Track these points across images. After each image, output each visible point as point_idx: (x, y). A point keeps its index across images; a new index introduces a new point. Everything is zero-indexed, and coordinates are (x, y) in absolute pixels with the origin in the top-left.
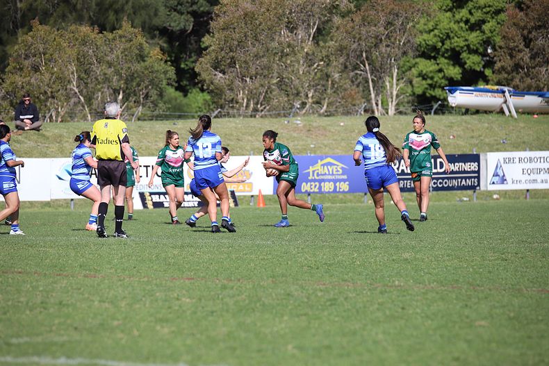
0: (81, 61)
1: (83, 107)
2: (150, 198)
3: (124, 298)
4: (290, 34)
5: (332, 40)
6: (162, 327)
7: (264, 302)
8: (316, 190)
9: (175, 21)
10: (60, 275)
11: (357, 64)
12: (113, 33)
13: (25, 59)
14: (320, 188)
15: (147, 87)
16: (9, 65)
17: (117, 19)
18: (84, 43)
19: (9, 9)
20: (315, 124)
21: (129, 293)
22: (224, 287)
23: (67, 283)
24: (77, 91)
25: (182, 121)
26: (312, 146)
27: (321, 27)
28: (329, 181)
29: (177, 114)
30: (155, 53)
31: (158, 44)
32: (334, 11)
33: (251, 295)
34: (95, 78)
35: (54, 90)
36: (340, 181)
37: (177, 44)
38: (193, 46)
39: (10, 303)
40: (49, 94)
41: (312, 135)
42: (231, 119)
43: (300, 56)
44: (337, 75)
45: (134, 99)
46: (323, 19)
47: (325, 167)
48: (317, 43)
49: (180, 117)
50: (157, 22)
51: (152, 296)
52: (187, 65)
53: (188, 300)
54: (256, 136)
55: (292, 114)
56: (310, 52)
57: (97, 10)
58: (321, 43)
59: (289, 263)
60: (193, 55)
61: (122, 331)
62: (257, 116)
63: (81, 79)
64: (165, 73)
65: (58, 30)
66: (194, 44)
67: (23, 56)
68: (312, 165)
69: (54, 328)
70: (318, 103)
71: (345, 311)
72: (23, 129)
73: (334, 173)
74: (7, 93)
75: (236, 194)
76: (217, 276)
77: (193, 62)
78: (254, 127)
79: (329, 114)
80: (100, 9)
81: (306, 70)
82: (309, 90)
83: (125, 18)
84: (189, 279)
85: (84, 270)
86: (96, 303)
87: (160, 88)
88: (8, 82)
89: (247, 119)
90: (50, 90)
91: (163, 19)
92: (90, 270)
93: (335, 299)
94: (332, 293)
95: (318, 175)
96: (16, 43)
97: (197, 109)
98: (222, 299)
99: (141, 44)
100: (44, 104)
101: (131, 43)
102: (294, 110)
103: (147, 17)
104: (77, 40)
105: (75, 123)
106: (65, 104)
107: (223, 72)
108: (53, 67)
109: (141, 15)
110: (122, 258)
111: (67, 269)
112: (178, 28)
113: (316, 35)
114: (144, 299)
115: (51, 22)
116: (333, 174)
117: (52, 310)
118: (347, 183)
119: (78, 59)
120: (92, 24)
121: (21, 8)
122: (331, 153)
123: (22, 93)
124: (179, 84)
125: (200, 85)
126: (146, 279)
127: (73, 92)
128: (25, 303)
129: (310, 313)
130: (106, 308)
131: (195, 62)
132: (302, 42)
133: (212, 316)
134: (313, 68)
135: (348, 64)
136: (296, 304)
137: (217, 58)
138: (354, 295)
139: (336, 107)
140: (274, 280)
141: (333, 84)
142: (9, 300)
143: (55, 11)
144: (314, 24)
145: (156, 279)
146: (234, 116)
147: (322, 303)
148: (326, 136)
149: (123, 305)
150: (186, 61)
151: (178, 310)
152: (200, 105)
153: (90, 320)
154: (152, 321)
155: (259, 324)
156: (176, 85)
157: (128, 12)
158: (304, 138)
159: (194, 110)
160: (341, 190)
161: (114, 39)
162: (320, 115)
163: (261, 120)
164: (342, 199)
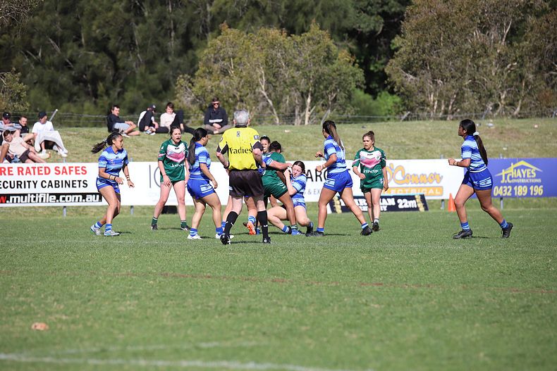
0: (270, 64)
1: (272, 110)
2: (338, 202)
3: (313, 303)
4: (482, 34)
5: (526, 40)
6: (351, 333)
7: (454, 308)
8: (509, 194)
9: (365, 23)
10: (248, 279)
11: (552, 64)
12: (301, 36)
13: (214, 62)
14: (513, 192)
15: (335, 90)
16: (198, 68)
17: (306, 22)
18: (272, 46)
19: (199, 13)
20: (507, 127)
21: (317, 299)
22: (413, 293)
23: (255, 288)
24: (265, 94)
25: (371, 124)
26: (505, 149)
27: (515, 27)
28: (523, 185)
29: (366, 117)
30: (343, 55)
31: (348, 46)
32: (528, 10)
33: (441, 301)
34: (284, 81)
35: (242, 94)
36: (534, 184)
37: (367, 45)
38: (382, 48)
39: (199, 307)
40: (238, 98)
41: (505, 137)
42: (421, 122)
43: (492, 57)
44: (531, 76)
45: (322, 102)
46: (516, 19)
47: (519, 171)
48: (511, 43)
49: (369, 120)
50: (346, 24)
51: (341, 301)
52: (376, 67)
53: (376, 306)
54: (447, 139)
55: (484, 116)
56: (504, 53)
57: (286, 13)
58: (515, 44)
59: (481, 268)
60: (382, 57)
61: (310, 337)
62: (448, 119)
63: (270, 83)
64: (354, 75)
65: (247, 33)
66: (384, 47)
67: (212, 60)
68: (505, 169)
69: (243, 333)
70: (510, 104)
71: (539, 318)
72: (213, 133)
73: (528, 176)
74: (197, 97)
75: (426, 198)
76: (406, 282)
77: (382, 64)
78: (445, 130)
79: (522, 116)
80: (289, 12)
81: (499, 71)
82: (502, 92)
83: (314, 21)
84: (377, 284)
85: (272, 274)
86: (284, 308)
87: (348, 91)
88: (198, 86)
89: (437, 121)
90: (239, 94)
91: (353, 20)
92: (278, 275)
93: (528, 306)
94: (526, 300)
95: (511, 178)
96: (205, 47)
97: (387, 112)
98: (411, 305)
99: (328, 47)
100: (232, 108)
101: (319, 45)
102: (485, 112)
103: (336, 19)
104: (266, 42)
105: (264, 127)
106: (254, 108)
107: (415, 75)
108: (241, 71)
109: (330, 17)
110: (309, 263)
111: (255, 273)
112: (368, 29)
113: (509, 35)
114: (332, 304)
115: (241, 25)
116: (526, 178)
117: (240, 315)
118: (541, 186)
119: (266, 62)
120: (281, 27)
121: (211, 12)
122: (524, 155)
123: (212, 96)
124: (368, 87)
125: (389, 87)
126: (334, 284)
127: (261, 96)
128: (214, 307)
129: (503, 320)
130: (294, 313)
131: (385, 64)
132: (494, 43)
133: (401, 322)
134: (506, 69)
135: (543, 64)
136: (488, 311)
137: (409, 60)
138: (548, 302)
139: (530, 109)
140: (465, 285)
141: (527, 86)
142: (198, 305)
143: (244, 14)
144: (508, 24)
145: (345, 284)
146: (424, 119)
147: (515, 310)
148: (519, 139)
149: (311, 311)
150: (375, 62)
151: (366, 316)
152: (390, 108)
153: (278, 325)
154: (339, 327)
155: (449, 331)
156: (365, 87)
157: (318, 14)
158: (496, 140)
159: (384, 113)
160: (535, 194)
161: (302, 42)
162: (513, 117)
163: (451, 122)
164: (536, 204)
